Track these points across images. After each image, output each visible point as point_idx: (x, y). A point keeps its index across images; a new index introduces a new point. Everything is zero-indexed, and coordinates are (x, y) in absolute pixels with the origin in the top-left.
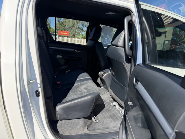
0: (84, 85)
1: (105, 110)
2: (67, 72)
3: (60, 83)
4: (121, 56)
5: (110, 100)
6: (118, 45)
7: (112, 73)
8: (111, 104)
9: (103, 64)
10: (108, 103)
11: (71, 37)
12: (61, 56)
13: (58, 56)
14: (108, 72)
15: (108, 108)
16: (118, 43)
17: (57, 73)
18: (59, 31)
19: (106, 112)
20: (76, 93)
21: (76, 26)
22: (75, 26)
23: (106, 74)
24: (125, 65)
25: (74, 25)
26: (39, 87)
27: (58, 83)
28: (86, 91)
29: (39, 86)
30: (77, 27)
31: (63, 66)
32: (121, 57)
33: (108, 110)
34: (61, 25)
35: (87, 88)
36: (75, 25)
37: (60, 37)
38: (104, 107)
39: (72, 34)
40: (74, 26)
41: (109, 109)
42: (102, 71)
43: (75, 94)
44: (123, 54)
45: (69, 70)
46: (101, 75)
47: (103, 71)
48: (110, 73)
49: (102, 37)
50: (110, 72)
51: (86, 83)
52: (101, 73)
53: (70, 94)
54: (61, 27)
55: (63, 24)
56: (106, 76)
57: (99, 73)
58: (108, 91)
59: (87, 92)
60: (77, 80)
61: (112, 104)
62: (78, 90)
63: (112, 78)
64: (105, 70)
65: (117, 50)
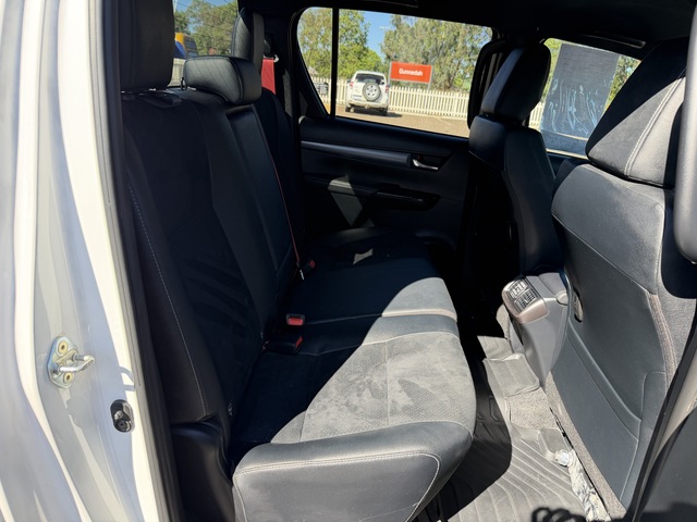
0: (404, 353)
1: (507, 485)
2: (358, 258)
3: (299, 322)
4: (634, 245)
5: (542, 430)
6: (627, 171)
7: (575, 310)
8: (545, 451)
9: (532, 243)
10: (532, 443)
11: (440, 88)
12: (347, 185)
13: (335, 183)
14: (552, 293)
15: (523, 476)
16: (630, 160)
17: (312, 264)
18: (393, 65)
19: (511, 499)
20: (355, 400)
21: (464, 41)
22: (460, 45)
23: (540, 302)
24: (658, 304)
25: (455, 38)
26: (128, 388)
27: (292, 322)
28: (403, 400)
29: (127, 380)
30: (469, 45)
31: (355, 227)
32: (640, 248)
33: (524, 487)
34: (406, 38)
35: (412, 380)
36: (460, 40)
37: (393, 90)
38: (508, 464)
39: (445, 77)
40: (456, 43)
41: (531, 481)
42: (523, 278)
43: (347, 404)
44: (655, 232)
45: (370, 253)
46: (512, 300)
47: (528, 283)
48: (566, 301)
49: (554, 98)
50: (562, 295)
51: (418, 348)
52: (514, 289)
53: (326, 396)
54: (406, 47)
55: (412, 34)
56: (538, 314)
57: (506, 288)
58: (542, 384)
59: (406, 409)
60: (385, 314)
61: (549, 455)
62: (370, 382)
63: (570, 331)
64: (537, 273)
65: (616, 198)
